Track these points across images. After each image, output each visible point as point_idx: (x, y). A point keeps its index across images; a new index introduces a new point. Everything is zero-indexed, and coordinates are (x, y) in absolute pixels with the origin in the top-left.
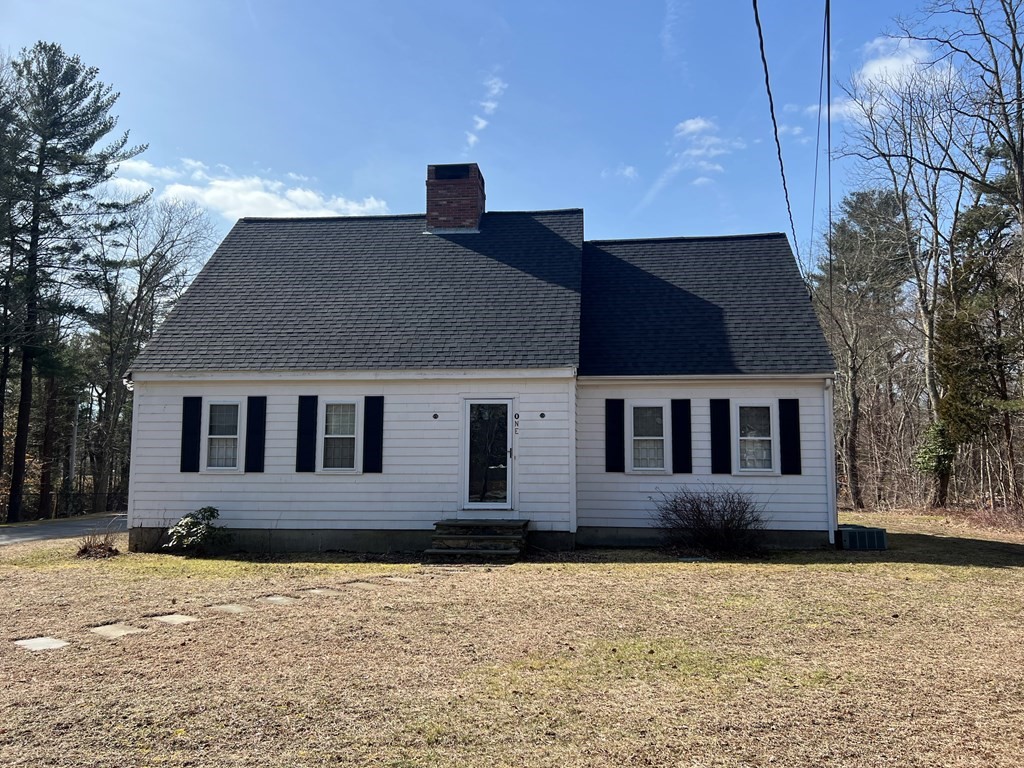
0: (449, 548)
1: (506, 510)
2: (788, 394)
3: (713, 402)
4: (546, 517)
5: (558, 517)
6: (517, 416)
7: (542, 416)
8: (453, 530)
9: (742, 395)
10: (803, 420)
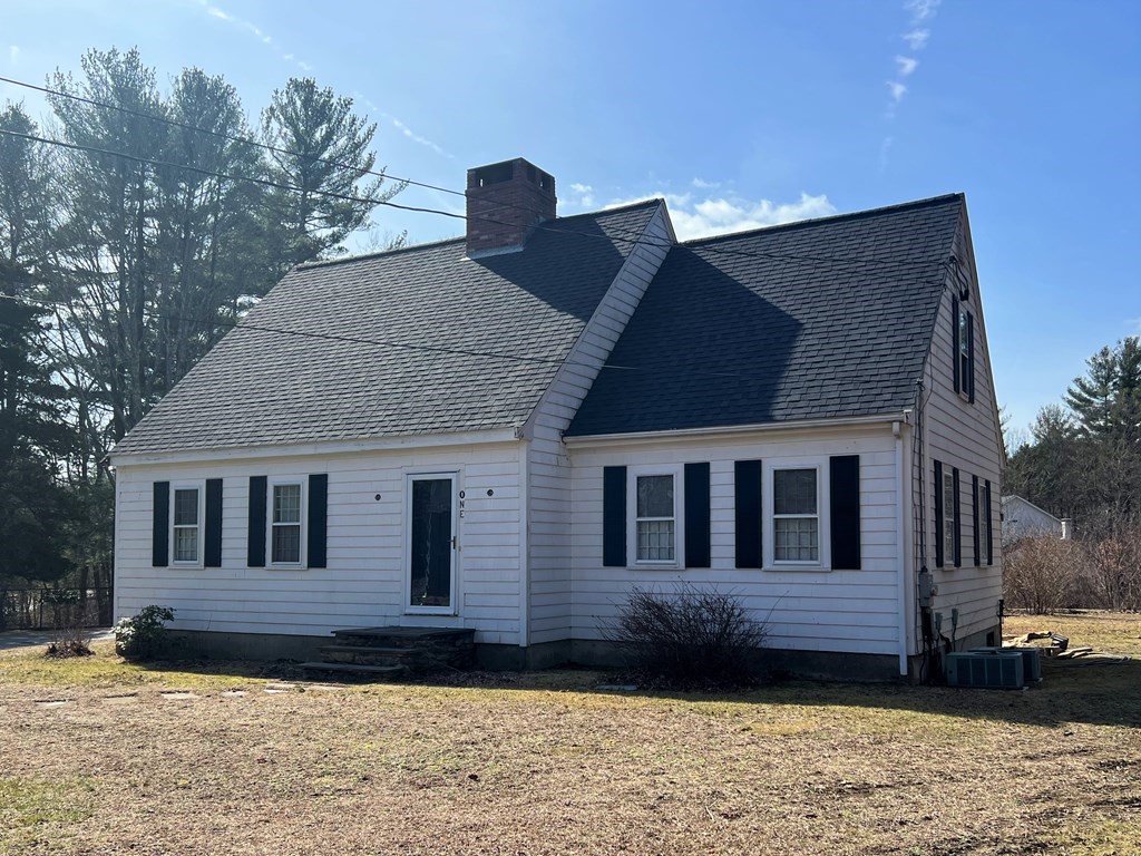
0: (336, 662)
1: (448, 616)
2: (844, 448)
3: (739, 465)
4: (492, 626)
5: (506, 626)
6: (462, 495)
7: (490, 493)
8: (352, 640)
9: (778, 453)
10: (865, 486)
